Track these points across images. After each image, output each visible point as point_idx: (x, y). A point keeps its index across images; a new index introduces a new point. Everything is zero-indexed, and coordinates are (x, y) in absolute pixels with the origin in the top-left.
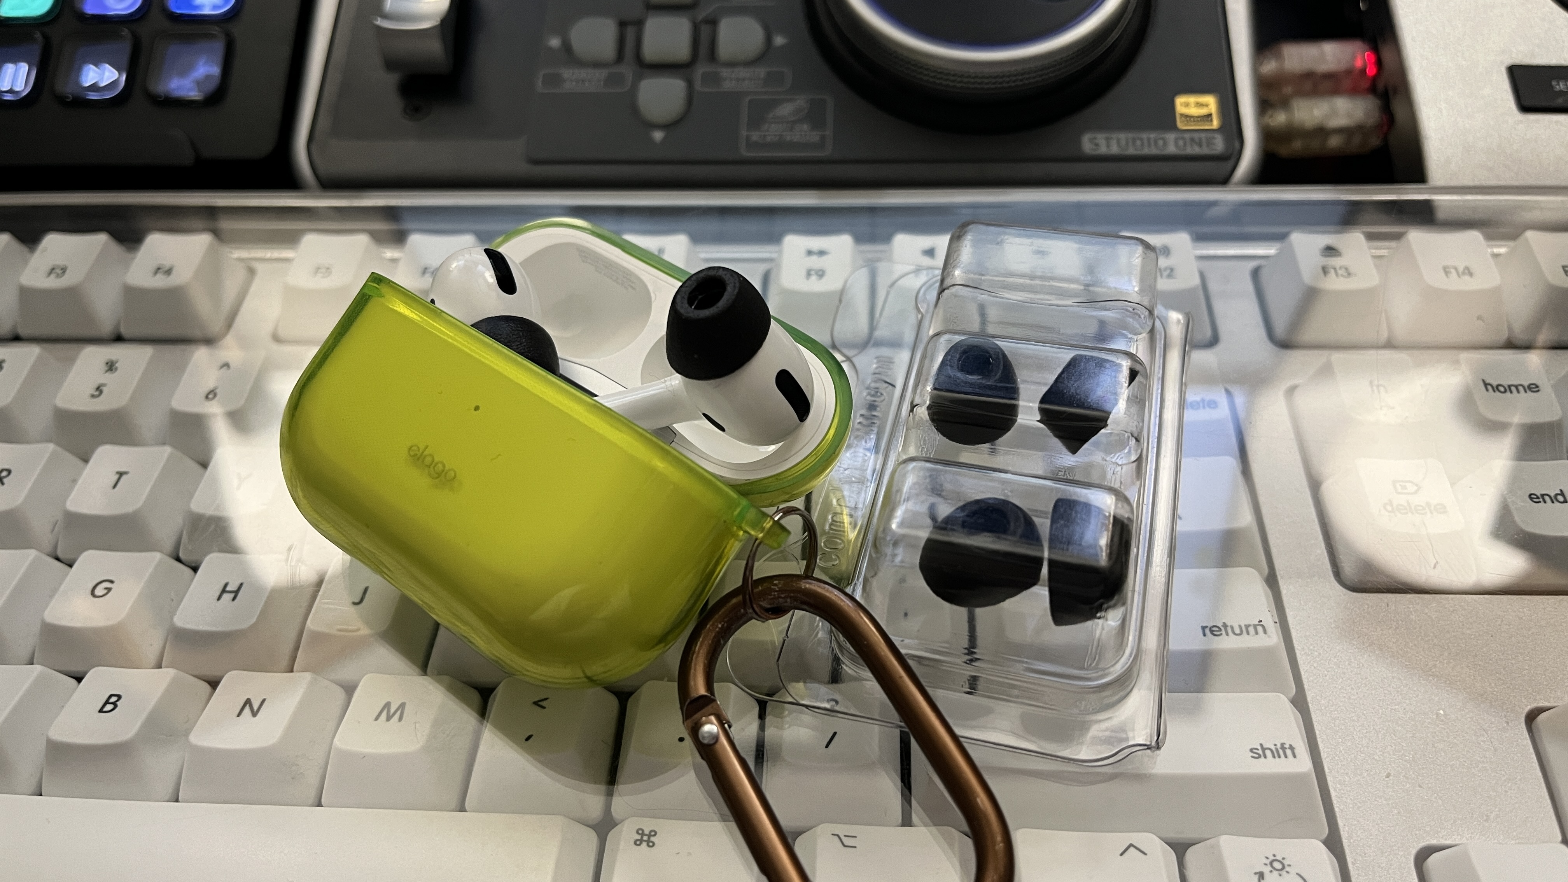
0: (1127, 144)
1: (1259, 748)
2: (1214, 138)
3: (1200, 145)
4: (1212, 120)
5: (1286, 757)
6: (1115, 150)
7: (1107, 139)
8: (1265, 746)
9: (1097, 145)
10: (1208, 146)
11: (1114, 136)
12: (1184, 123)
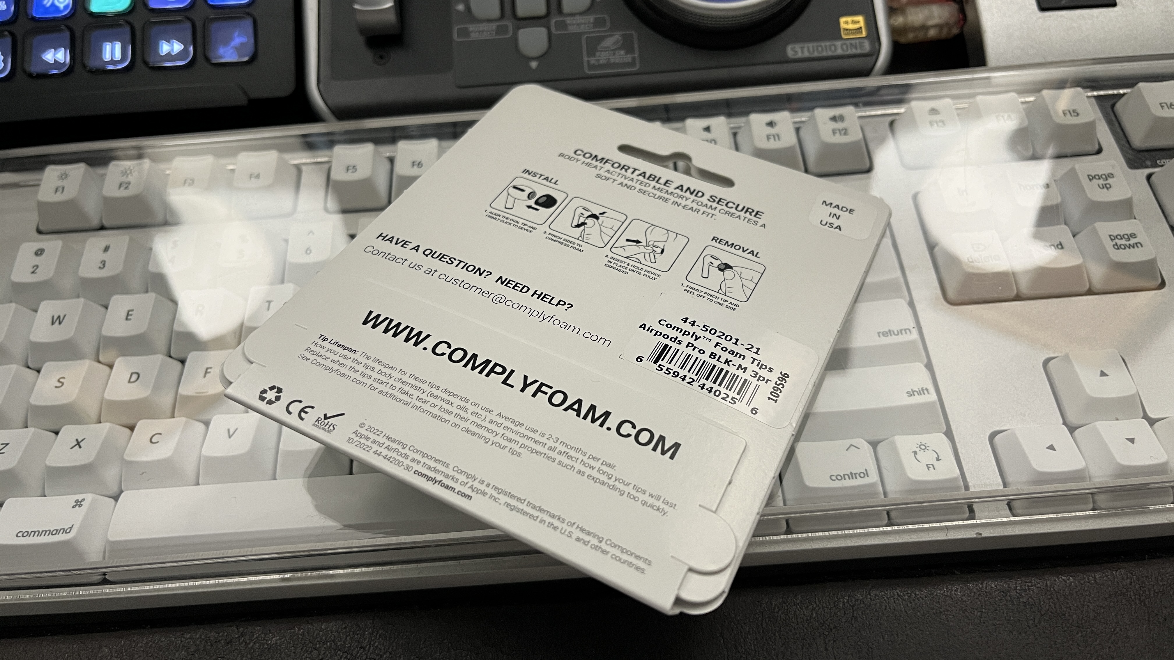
0: (813, 51)
1: (910, 391)
2: (864, 43)
3: (856, 48)
4: (862, 32)
5: (924, 394)
6: (806, 54)
7: (802, 48)
8: (914, 390)
9: (796, 52)
10: (861, 48)
11: (806, 45)
12: (845, 34)
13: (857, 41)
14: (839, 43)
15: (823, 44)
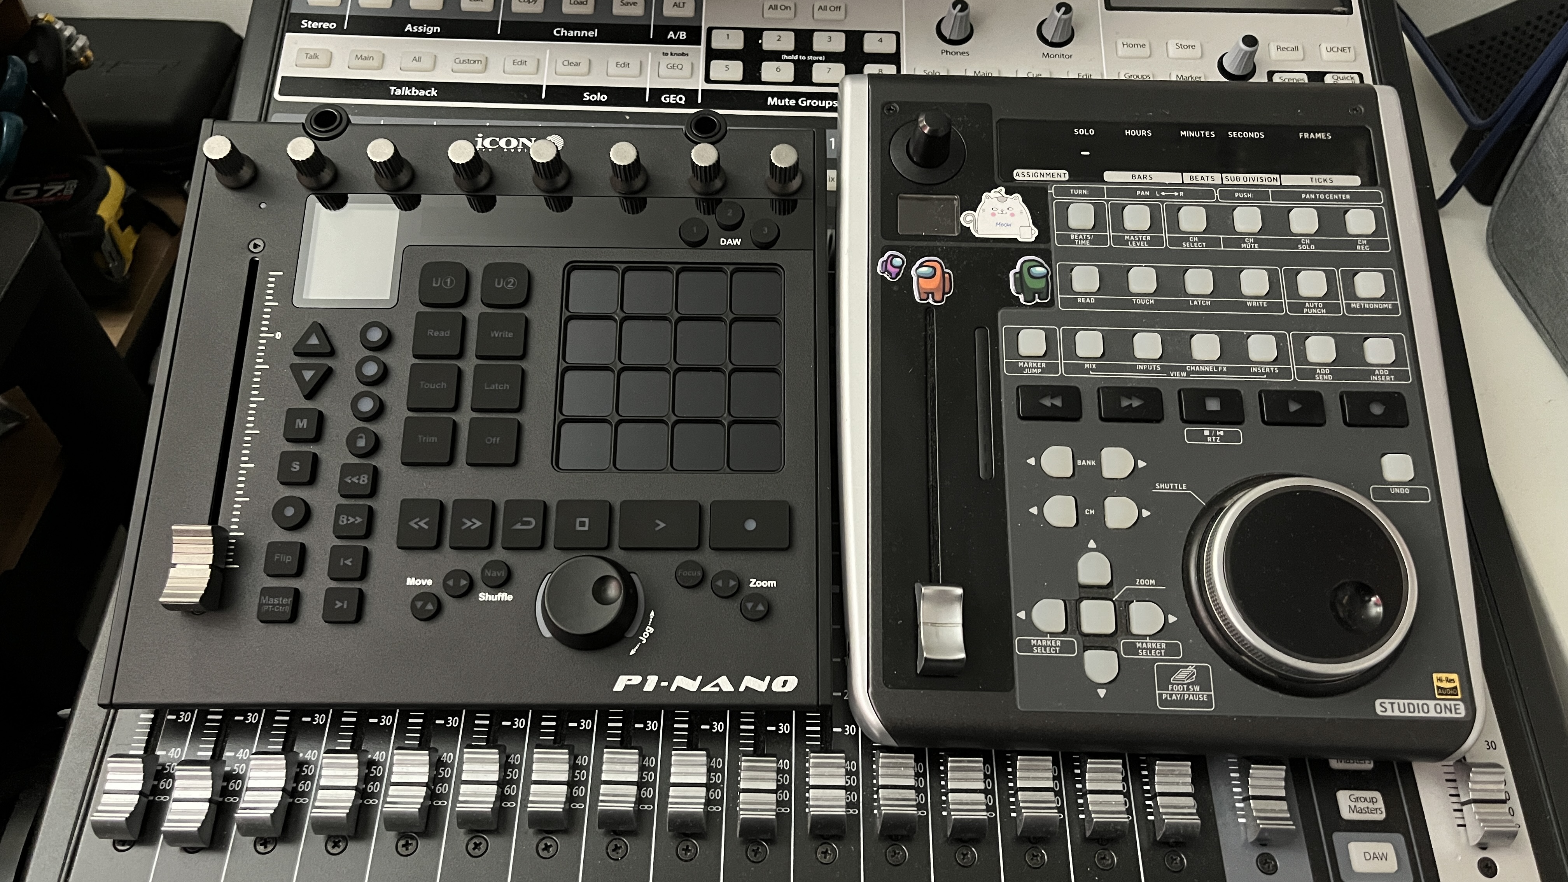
0: (1405, 710)
2: (1459, 705)
3: (1451, 712)
4: (1456, 693)
6: (1397, 714)
7: (1392, 704)
9: (1386, 710)
10: (1455, 711)
11: (1396, 701)
12: (1439, 694)
13: (1453, 703)
14: (1432, 703)
15: (1415, 702)
